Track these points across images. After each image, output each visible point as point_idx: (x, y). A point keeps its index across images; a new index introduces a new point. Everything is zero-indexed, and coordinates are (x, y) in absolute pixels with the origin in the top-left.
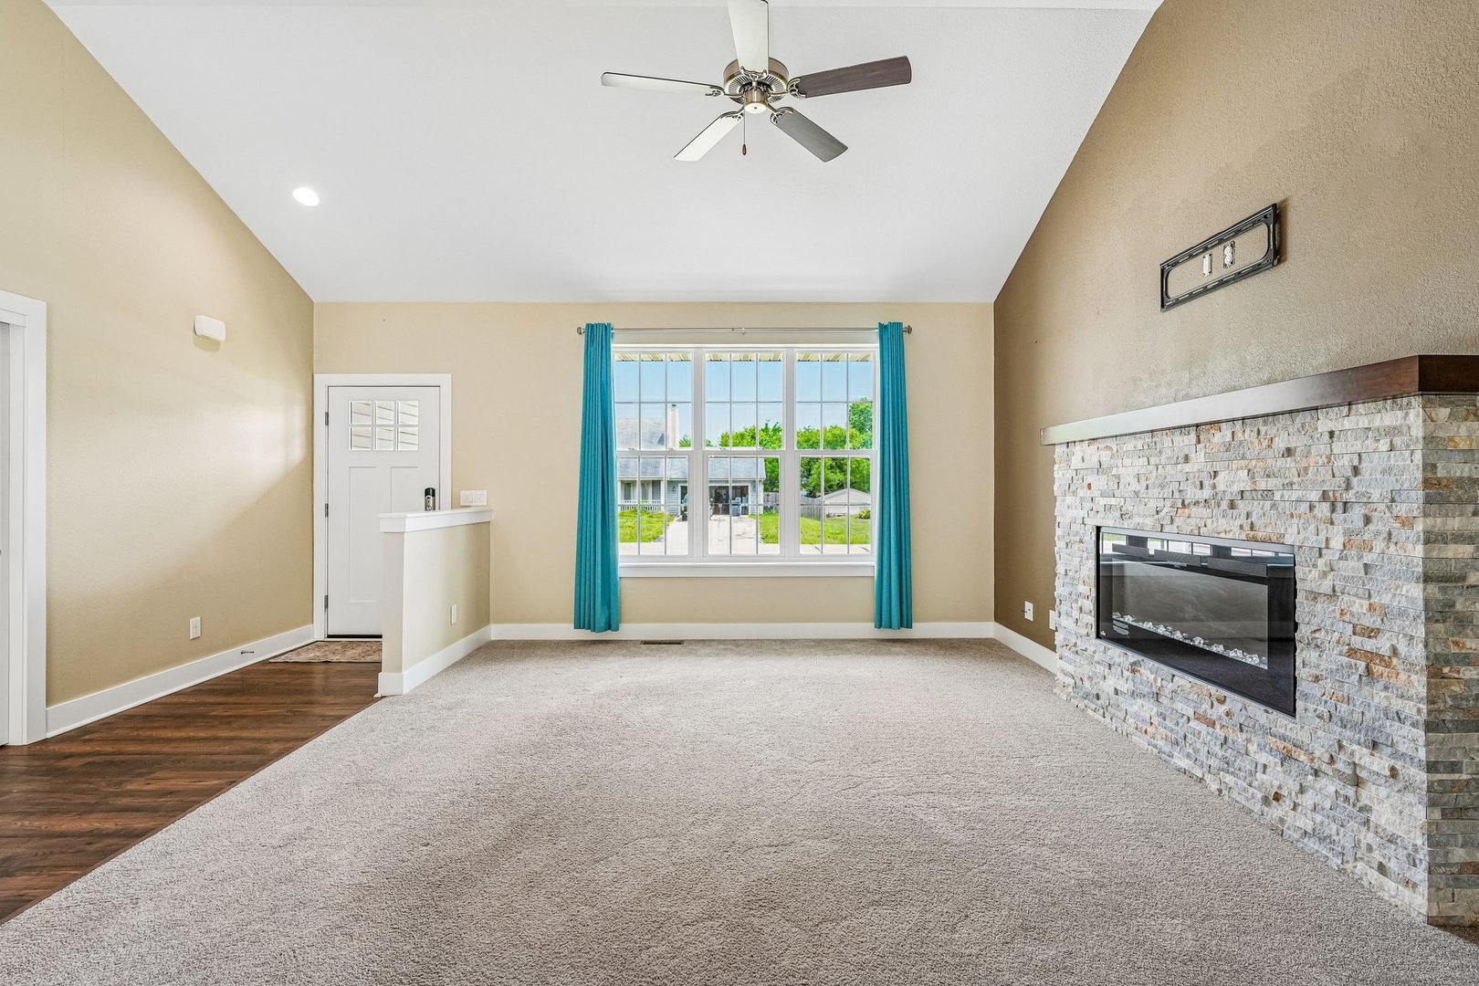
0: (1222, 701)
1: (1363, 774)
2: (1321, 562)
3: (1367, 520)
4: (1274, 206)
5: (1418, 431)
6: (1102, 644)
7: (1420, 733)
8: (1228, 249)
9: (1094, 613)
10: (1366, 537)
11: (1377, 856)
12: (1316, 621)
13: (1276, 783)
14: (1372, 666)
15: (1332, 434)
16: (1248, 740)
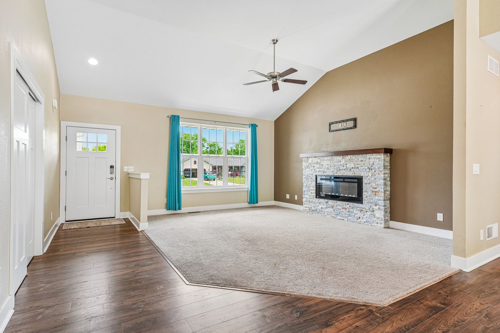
0: (348, 204)
1: (374, 210)
2: (367, 178)
3: (375, 171)
4: (355, 118)
5: (383, 158)
6: (318, 199)
7: (383, 202)
8: (345, 124)
9: (315, 193)
10: (375, 174)
11: (376, 221)
12: (366, 188)
13: (359, 216)
14: (376, 193)
15: (369, 158)
16: (353, 210)
